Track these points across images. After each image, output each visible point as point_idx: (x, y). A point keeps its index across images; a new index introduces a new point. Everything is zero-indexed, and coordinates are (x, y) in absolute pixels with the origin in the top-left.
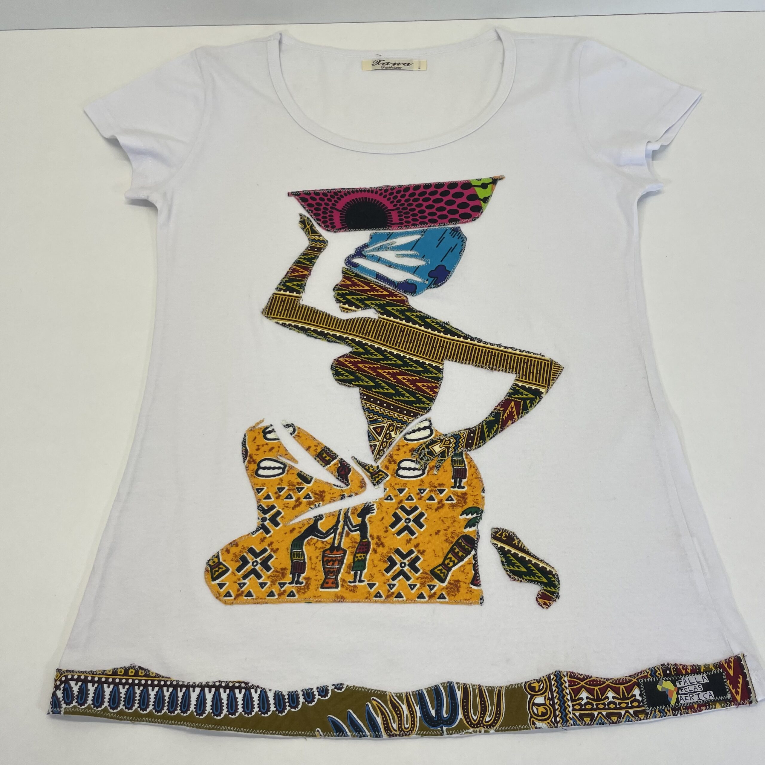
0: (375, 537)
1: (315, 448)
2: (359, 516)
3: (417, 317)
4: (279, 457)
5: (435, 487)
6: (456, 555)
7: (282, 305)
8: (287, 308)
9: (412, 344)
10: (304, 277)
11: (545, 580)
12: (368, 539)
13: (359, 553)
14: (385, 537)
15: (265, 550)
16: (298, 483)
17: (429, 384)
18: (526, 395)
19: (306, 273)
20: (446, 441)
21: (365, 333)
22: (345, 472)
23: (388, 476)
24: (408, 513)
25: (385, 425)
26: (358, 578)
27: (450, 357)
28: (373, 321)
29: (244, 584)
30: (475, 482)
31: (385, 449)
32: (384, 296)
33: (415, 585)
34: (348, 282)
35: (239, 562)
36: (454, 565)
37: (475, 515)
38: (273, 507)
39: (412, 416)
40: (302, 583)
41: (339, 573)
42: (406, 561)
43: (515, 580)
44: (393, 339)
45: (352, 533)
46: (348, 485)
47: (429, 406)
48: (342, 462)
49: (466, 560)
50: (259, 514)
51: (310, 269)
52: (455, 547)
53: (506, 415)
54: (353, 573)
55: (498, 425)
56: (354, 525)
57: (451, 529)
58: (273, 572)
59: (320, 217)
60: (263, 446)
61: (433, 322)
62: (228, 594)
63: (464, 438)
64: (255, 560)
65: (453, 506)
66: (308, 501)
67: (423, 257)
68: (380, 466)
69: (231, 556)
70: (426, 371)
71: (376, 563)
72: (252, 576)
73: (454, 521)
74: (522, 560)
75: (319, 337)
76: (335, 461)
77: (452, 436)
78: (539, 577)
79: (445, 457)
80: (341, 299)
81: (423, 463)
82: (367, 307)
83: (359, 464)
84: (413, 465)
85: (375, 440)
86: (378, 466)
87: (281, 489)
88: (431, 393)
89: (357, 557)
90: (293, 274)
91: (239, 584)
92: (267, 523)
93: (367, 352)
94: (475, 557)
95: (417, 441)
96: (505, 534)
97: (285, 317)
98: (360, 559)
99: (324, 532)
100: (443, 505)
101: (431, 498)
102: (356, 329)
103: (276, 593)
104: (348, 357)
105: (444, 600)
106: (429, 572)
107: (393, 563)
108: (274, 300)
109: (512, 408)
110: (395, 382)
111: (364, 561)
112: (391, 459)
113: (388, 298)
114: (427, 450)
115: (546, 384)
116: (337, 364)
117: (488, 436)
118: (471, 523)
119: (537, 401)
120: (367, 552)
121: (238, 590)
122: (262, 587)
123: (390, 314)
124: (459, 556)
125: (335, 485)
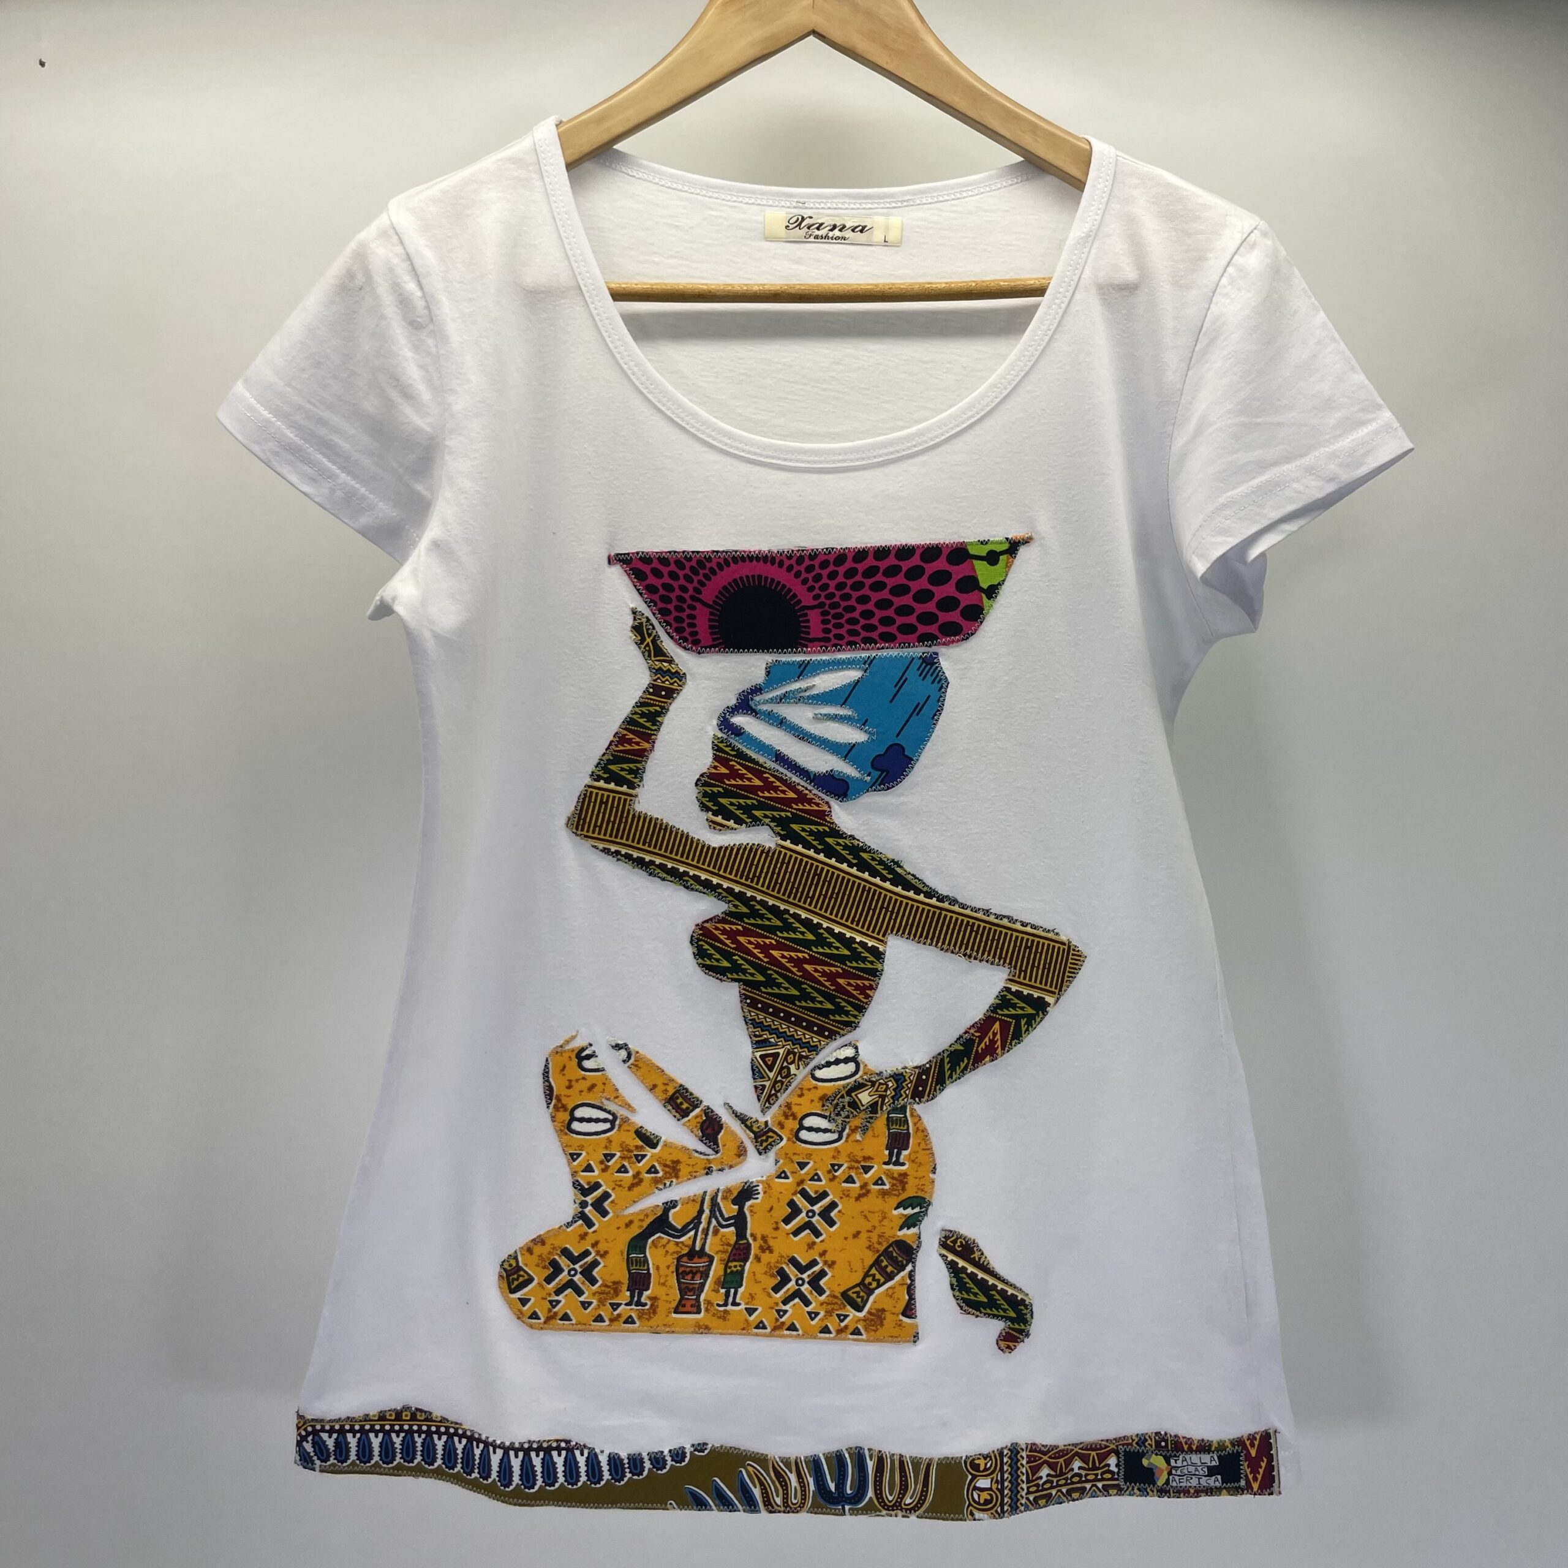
0: (759, 1237)
1: (664, 1088)
2: (734, 1202)
3: (846, 847)
4: (605, 1102)
5: (858, 1162)
6: (882, 1270)
7: (602, 811)
8: (612, 819)
9: (833, 900)
10: (642, 755)
11: (1013, 1314)
12: (747, 1239)
13: (732, 1261)
14: (774, 1238)
15: (586, 1253)
16: (637, 1147)
17: (859, 982)
18: (1022, 1008)
19: (646, 745)
20: (880, 1084)
21: (751, 876)
22: (713, 1130)
23: (781, 1139)
24: (813, 1201)
25: (781, 1051)
26: (731, 1299)
27: (898, 931)
28: (767, 852)
29: (558, 1302)
30: (922, 1157)
31: (779, 1094)
32: (787, 802)
33: (817, 1314)
34: (724, 770)
35: (548, 1269)
36: (879, 1286)
37: (917, 1210)
38: (596, 1186)
39: (827, 1037)
40: (645, 1305)
41: (702, 1291)
42: (805, 1276)
43: (969, 1313)
44: (800, 890)
45: (723, 1230)
46: (717, 1152)
47: (857, 1021)
48: (708, 1112)
49: (898, 1278)
50: (575, 1195)
51: (653, 737)
52: (882, 1258)
53: (983, 1045)
54: (723, 1291)
55: (969, 1060)
56: (726, 1216)
57: (879, 1230)
58: (600, 1286)
59: (670, 618)
60: (577, 1081)
61: (873, 859)
62: (534, 1316)
63: (911, 1082)
64: (572, 1266)
65: (884, 1194)
66: (652, 1178)
67: (862, 723)
68: (769, 1122)
69: (534, 1259)
70: (856, 956)
71: (759, 1276)
72: (569, 1290)
73: (885, 1218)
74: (982, 1285)
75: (669, 878)
76: (697, 1111)
77: (891, 1076)
78: (1005, 1310)
79: (876, 1113)
80: (710, 804)
81: (840, 1122)
82: (756, 821)
83: (736, 1116)
84: (823, 1123)
85: (764, 1077)
86: (766, 1123)
87: (609, 1157)
88: (861, 997)
89: (730, 1267)
90: (621, 748)
91: (551, 1302)
92: (588, 1210)
93: (754, 914)
94: (911, 1275)
95: (833, 1083)
96: (961, 1242)
97: (607, 838)
98: (735, 1269)
99: (679, 1227)
100: (868, 1191)
101: (850, 1180)
102: (735, 868)
103: (606, 1319)
104: (720, 921)
105: (860, 1337)
106: (839, 1295)
107: (785, 1279)
108: (587, 799)
109: (995, 1034)
110: (800, 976)
111: (741, 1273)
112: (788, 1112)
113: (794, 806)
114: (847, 1099)
115: (1056, 988)
116: (700, 935)
117: (951, 1076)
118: (910, 1221)
119: (1038, 1020)
120: (746, 1260)
121: (550, 1311)
122: (585, 1309)
123: (796, 839)
124: (887, 1272)
125: (697, 1152)
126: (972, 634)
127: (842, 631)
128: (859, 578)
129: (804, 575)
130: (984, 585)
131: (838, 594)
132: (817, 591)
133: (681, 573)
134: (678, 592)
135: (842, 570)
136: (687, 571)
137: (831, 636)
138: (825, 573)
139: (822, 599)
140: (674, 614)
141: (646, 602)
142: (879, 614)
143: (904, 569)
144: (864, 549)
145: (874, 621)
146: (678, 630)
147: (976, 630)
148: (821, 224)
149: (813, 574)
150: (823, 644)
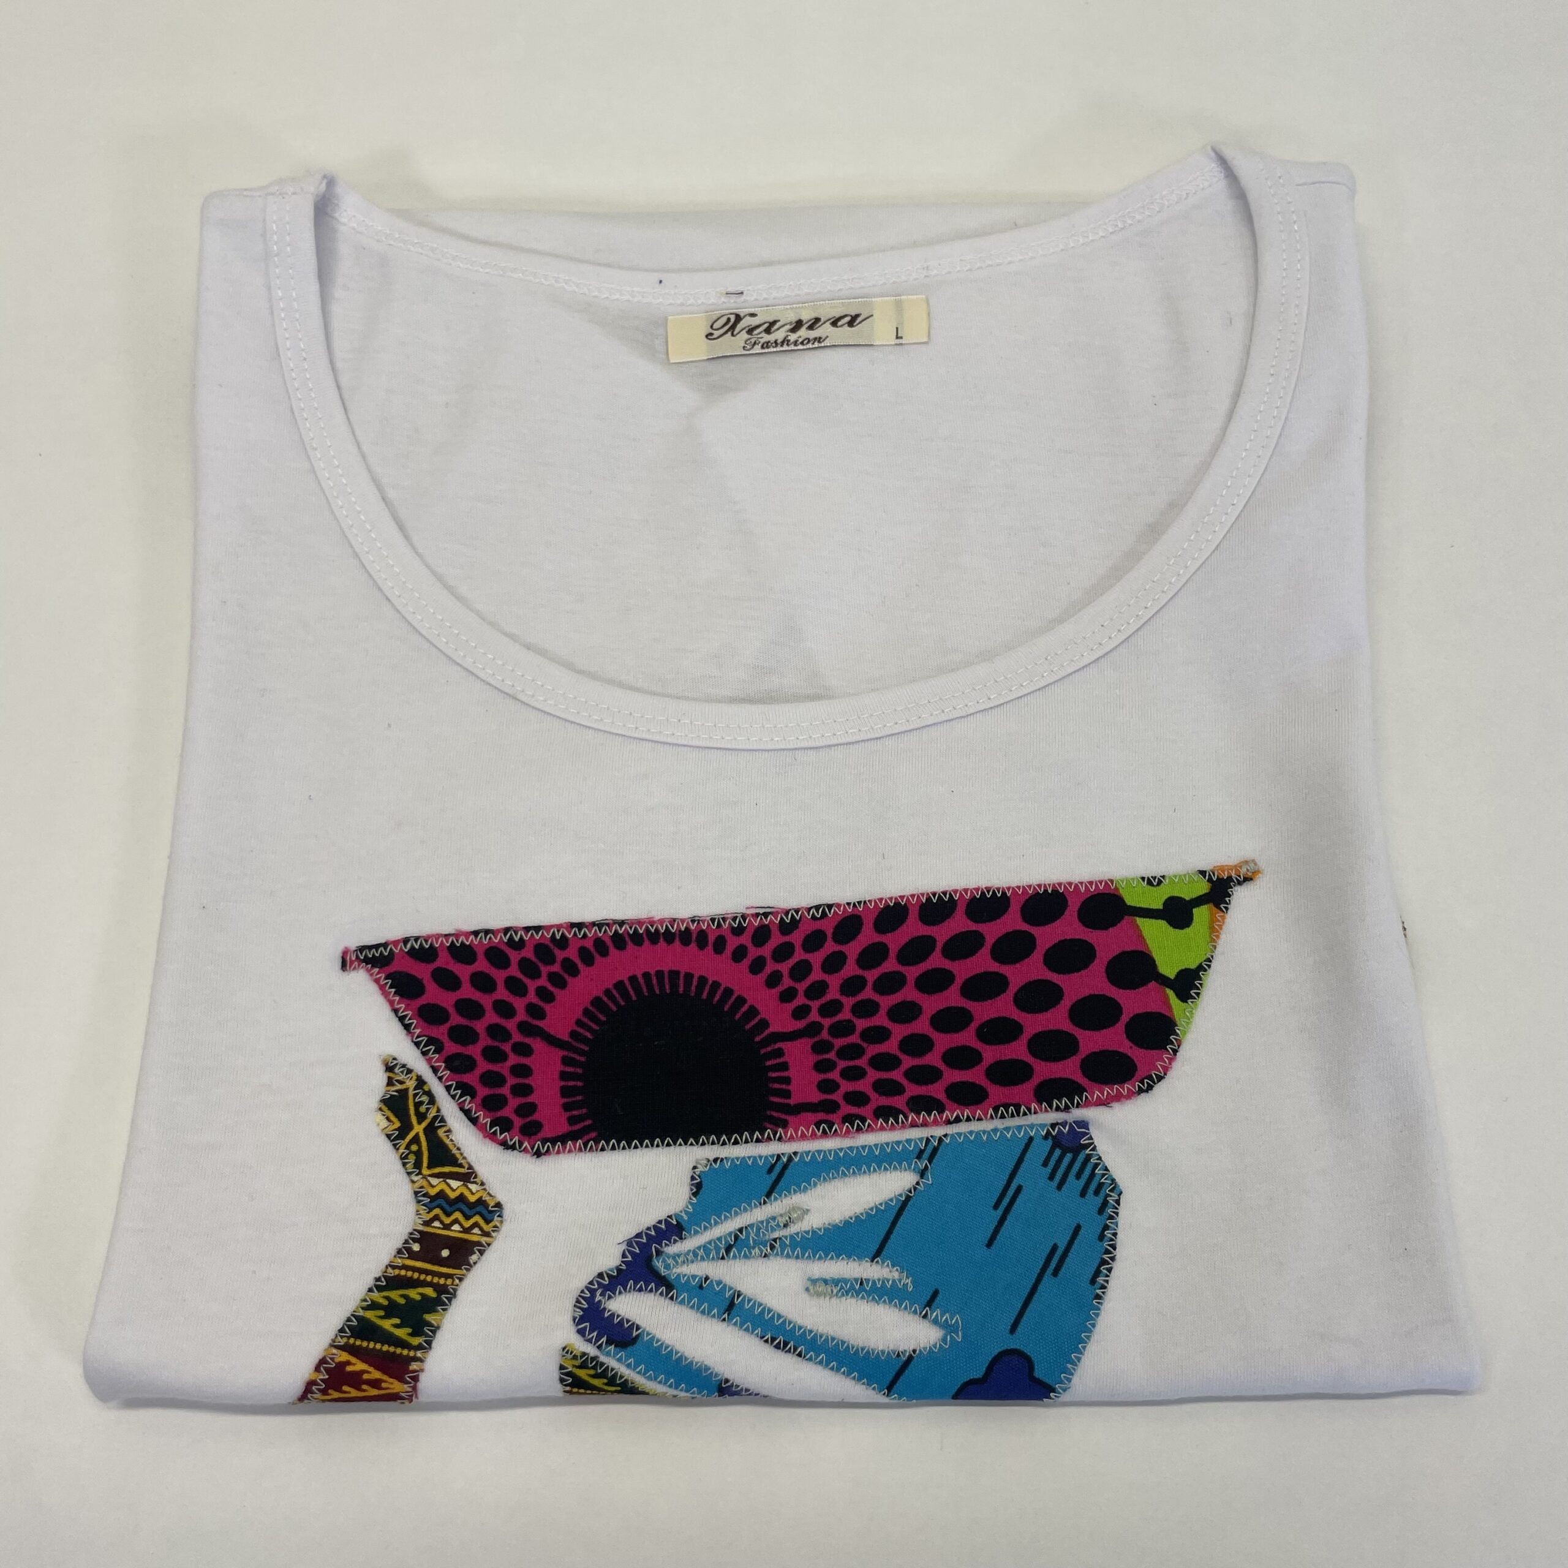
51: (414, 1362)
59: (471, 1078)
67: (929, 1302)
126: (1160, 1078)
127: (864, 1086)
128: (890, 965)
129: (770, 967)
130: (1168, 968)
131: (848, 1002)
132: (800, 1000)
133: (499, 976)
134: (491, 1017)
135: (853, 950)
136: (514, 971)
137: (838, 1096)
138: (816, 959)
139: (814, 1016)
140: (483, 1066)
141: (417, 1044)
142: (943, 1042)
143: (990, 941)
144: (897, 904)
145: (933, 1059)
146: (491, 1104)
147: (1166, 1070)
148: (773, 323)
149: (792, 962)
150: (821, 1116)
